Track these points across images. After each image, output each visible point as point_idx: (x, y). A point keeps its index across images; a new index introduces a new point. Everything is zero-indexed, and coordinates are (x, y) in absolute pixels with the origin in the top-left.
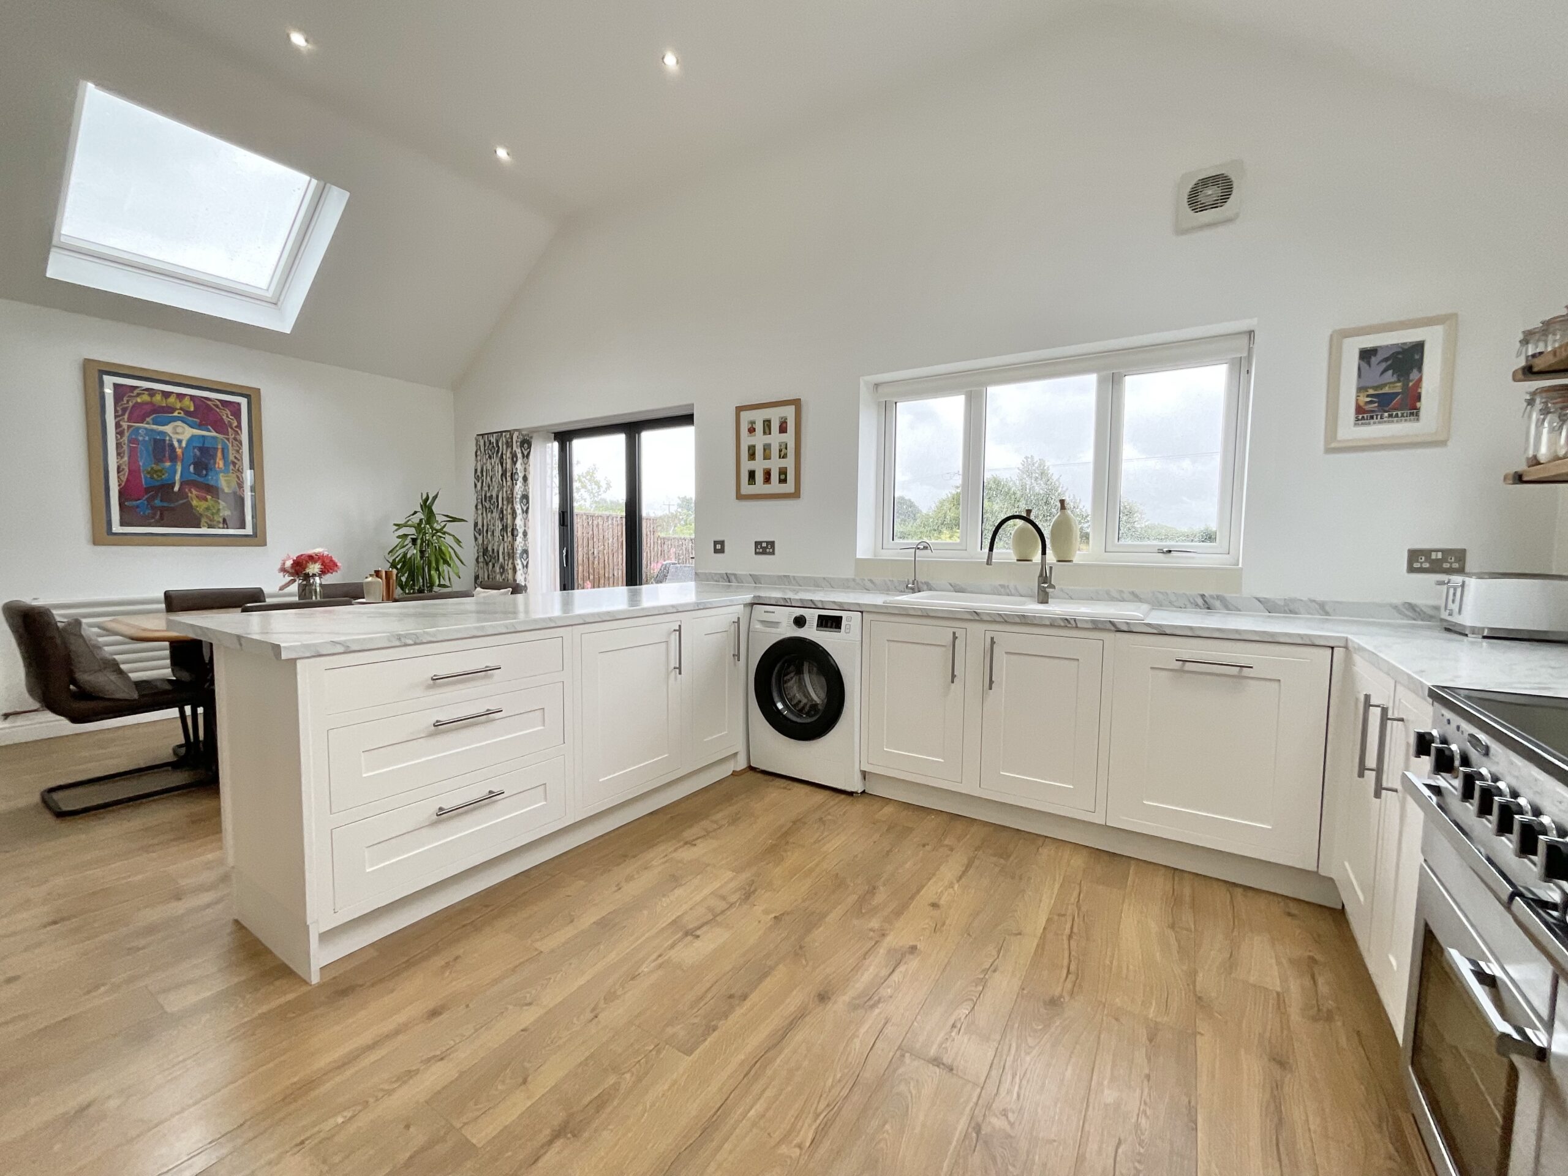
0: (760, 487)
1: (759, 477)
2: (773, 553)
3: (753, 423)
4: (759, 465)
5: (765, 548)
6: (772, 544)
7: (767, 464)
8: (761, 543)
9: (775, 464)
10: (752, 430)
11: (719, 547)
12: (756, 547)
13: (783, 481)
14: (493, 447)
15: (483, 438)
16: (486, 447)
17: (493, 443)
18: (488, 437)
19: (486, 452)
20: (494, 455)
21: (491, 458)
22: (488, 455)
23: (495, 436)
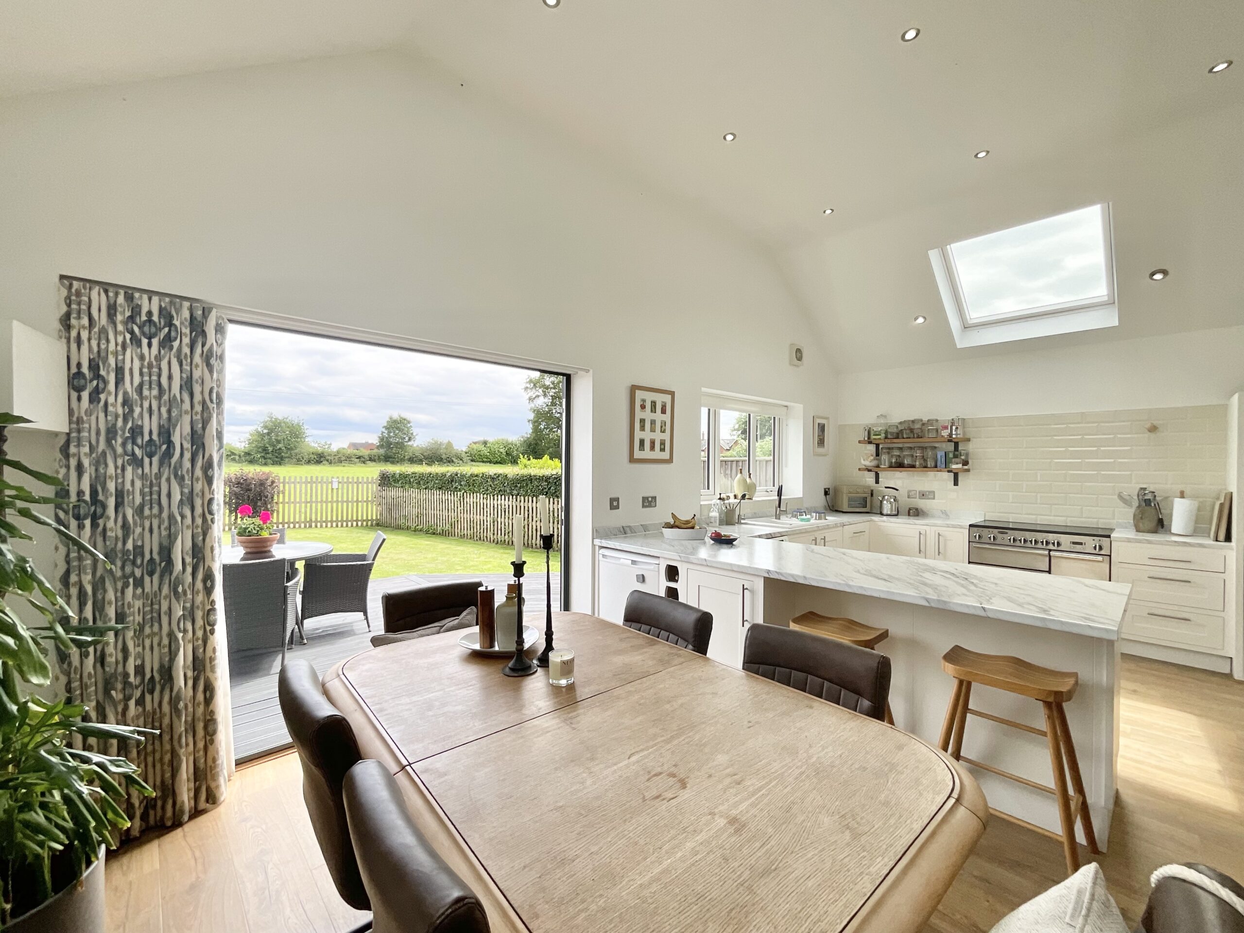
0: (646, 452)
1: (647, 445)
3: (644, 401)
4: (647, 435)
5: (649, 502)
6: (654, 498)
7: (652, 435)
8: (647, 498)
9: (658, 436)
10: (642, 407)
11: (614, 504)
12: (643, 502)
13: (662, 450)
14: (150, 321)
15: (106, 292)
16: (119, 318)
17: (150, 313)
18: (129, 298)
19: (120, 327)
20: (155, 342)
21: (139, 344)
22: (128, 336)
23: (155, 299)
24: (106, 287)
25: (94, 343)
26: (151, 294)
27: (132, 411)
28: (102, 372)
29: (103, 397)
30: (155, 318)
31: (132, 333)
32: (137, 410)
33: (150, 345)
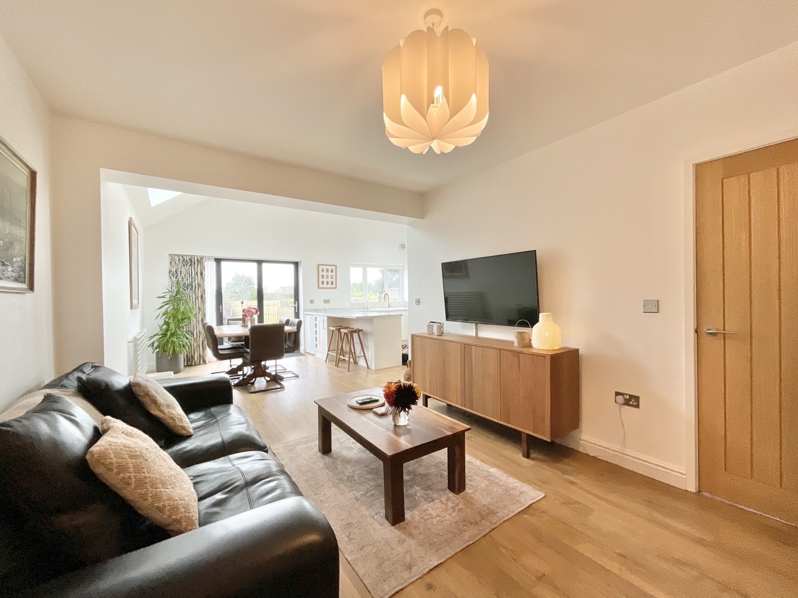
0: (325, 285)
1: (325, 283)
2: (329, 303)
3: (323, 269)
4: (325, 280)
5: (327, 301)
6: (329, 300)
7: (327, 280)
8: (326, 300)
9: (330, 280)
10: (323, 271)
11: (312, 302)
12: (324, 301)
13: (332, 284)
14: (187, 261)
15: (178, 256)
16: (181, 261)
17: (187, 260)
18: (182, 257)
19: (181, 263)
20: (188, 265)
21: (185, 266)
22: (182, 265)
23: (188, 257)
24: (178, 255)
25: (176, 267)
26: (187, 256)
27: (183, 280)
28: (178, 272)
29: (178, 277)
30: (188, 260)
31: (183, 264)
32: (184, 280)
33: (187, 266)
